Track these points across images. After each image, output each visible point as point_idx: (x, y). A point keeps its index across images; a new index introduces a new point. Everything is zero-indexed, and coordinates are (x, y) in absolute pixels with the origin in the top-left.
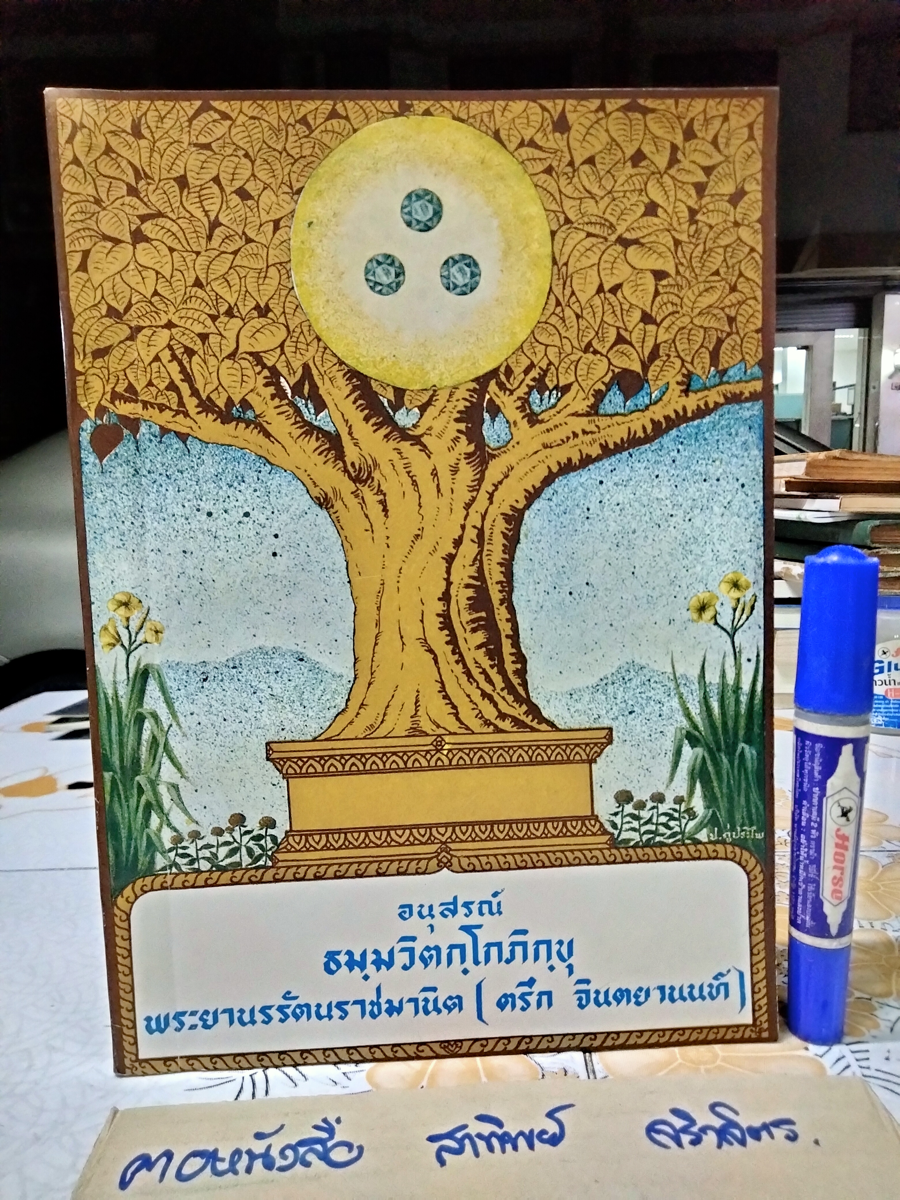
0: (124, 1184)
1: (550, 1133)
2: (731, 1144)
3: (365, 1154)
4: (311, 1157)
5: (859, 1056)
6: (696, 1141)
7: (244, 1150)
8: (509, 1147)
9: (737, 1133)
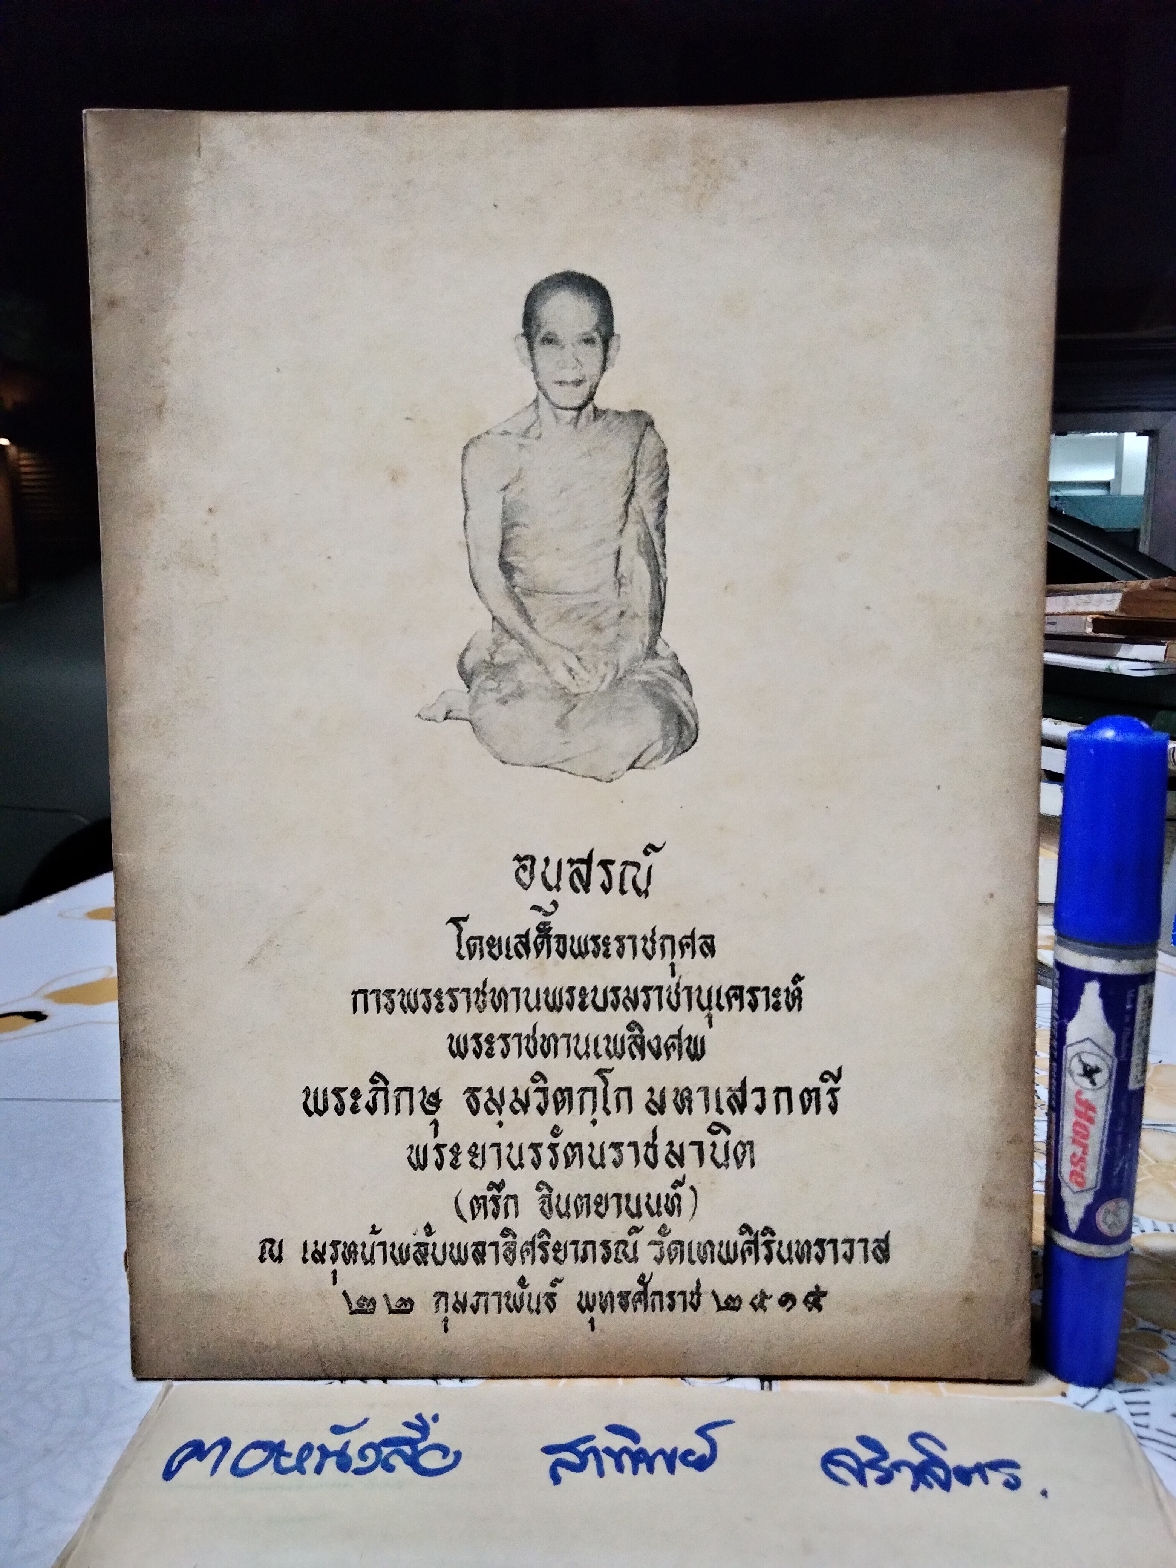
0: (168, 1474)
1: (698, 1454)
2: (930, 1486)
3: (461, 1463)
4: (396, 1460)
5: (1135, 1409)
6: (886, 1479)
7: (316, 1444)
8: (642, 1467)
9: (941, 1473)
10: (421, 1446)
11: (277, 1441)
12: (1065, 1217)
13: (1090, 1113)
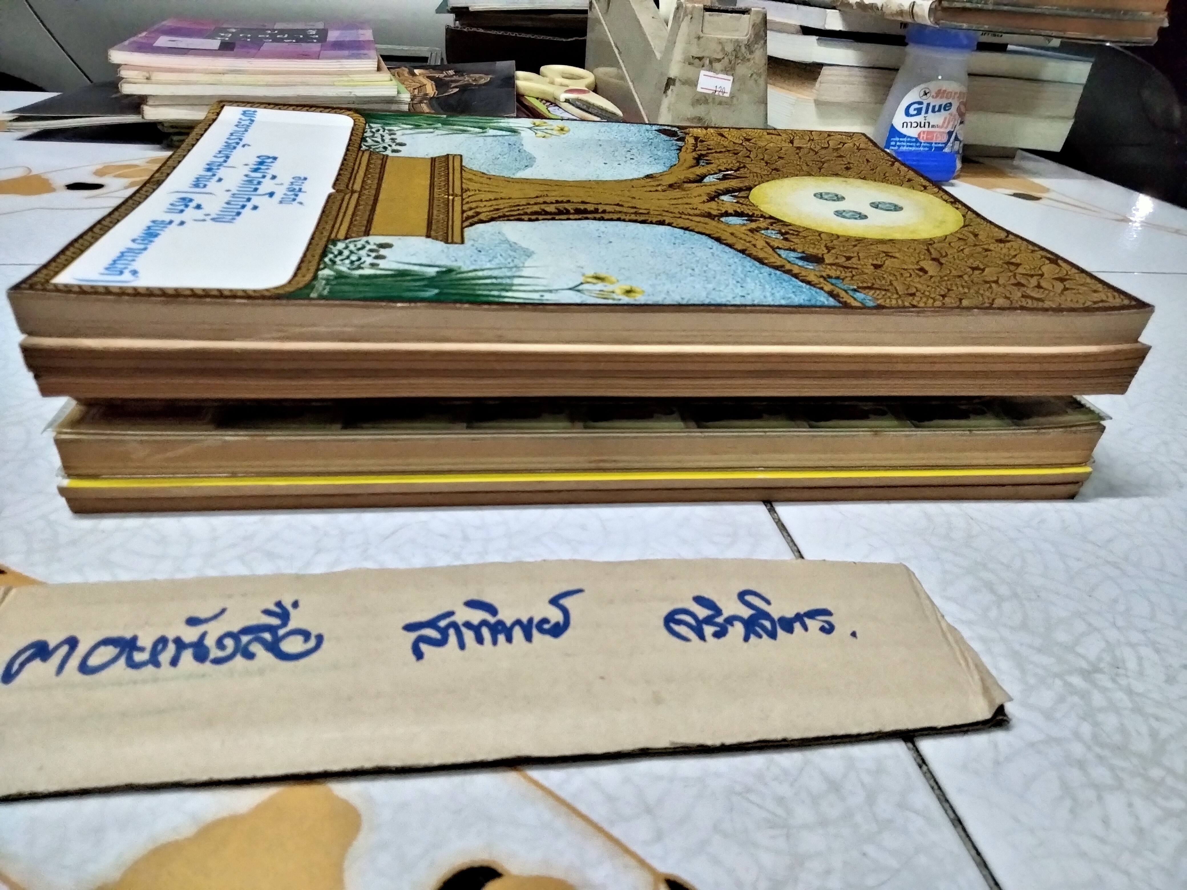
0: (9, 677)
1: (552, 622)
2: (760, 637)
3: (325, 645)
4: (256, 648)
6: (721, 634)
7: (171, 638)
8: (501, 638)
9: (767, 624)
10: (282, 632)
11: (128, 635)
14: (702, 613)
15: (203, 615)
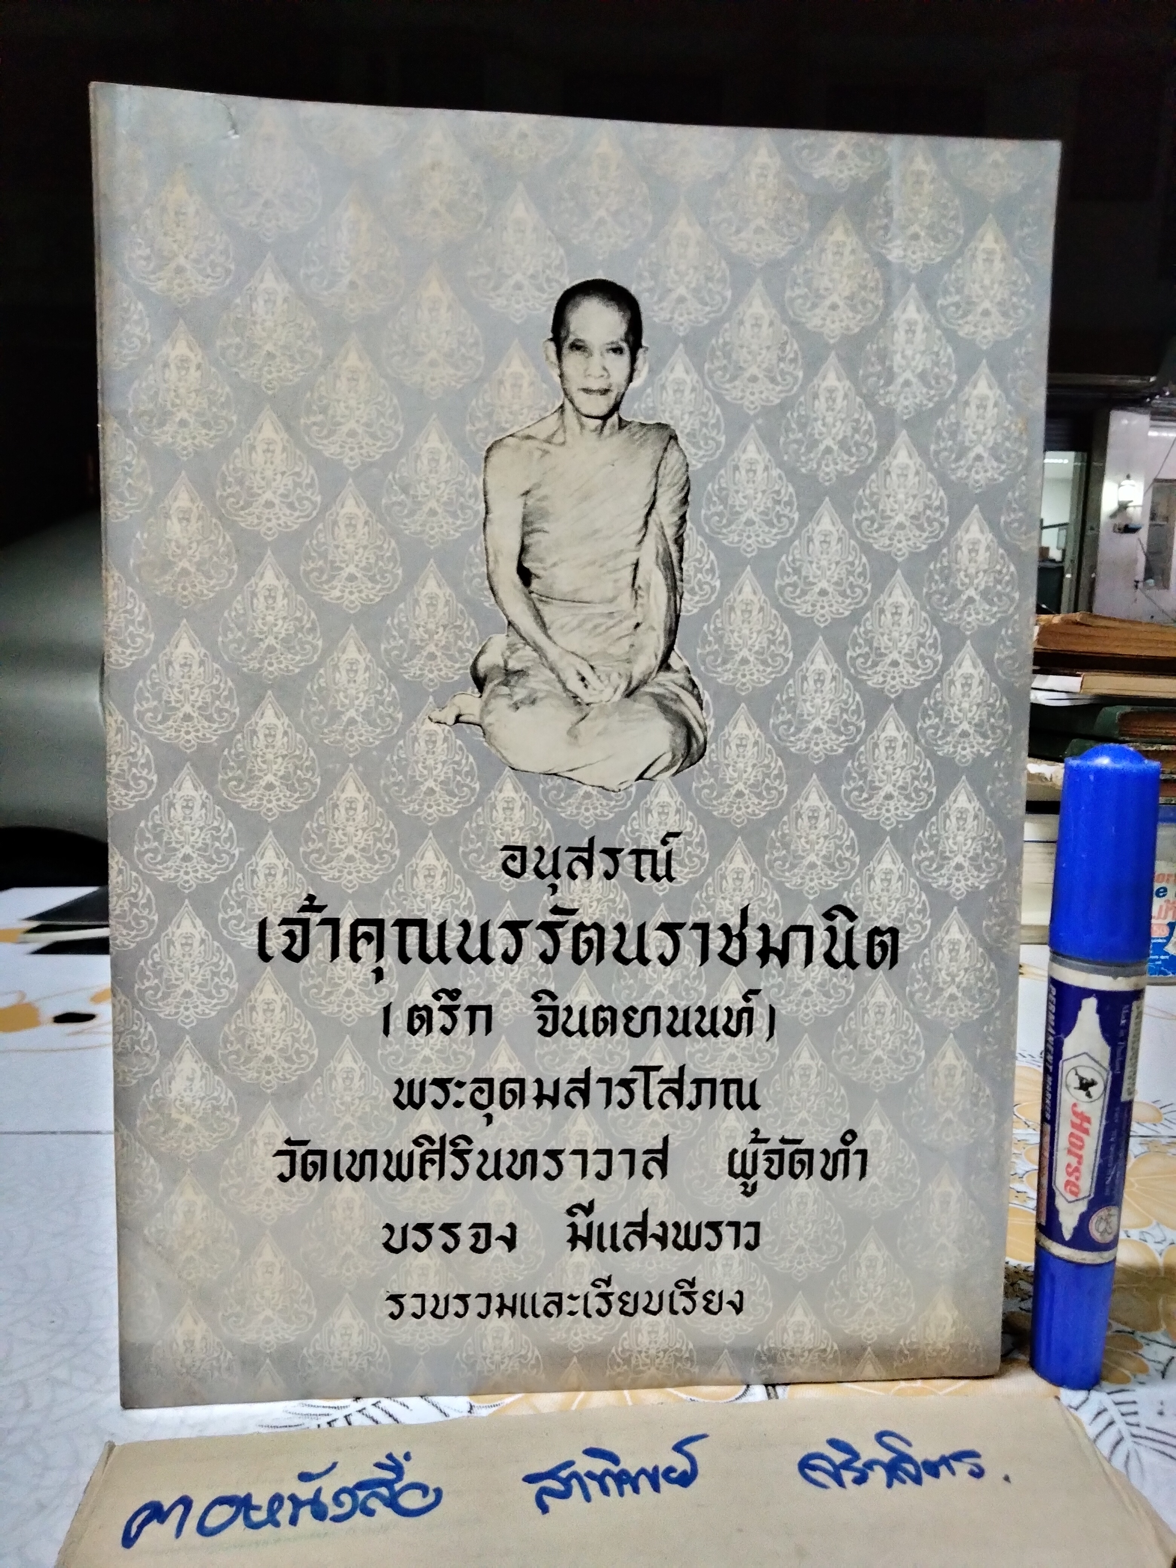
0: (128, 1540)
1: (679, 1471)
2: (904, 1482)
3: (444, 1499)
4: (374, 1503)
6: (861, 1480)
7: (286, 1494)
8: (628, 1488)
9: (911, 1468)
10: (398, 1487)
11: (242, 1495)
12: (1060, 1225)
13: (1086, 1125)
14: (839, 1457)
15: (315, 1470)
